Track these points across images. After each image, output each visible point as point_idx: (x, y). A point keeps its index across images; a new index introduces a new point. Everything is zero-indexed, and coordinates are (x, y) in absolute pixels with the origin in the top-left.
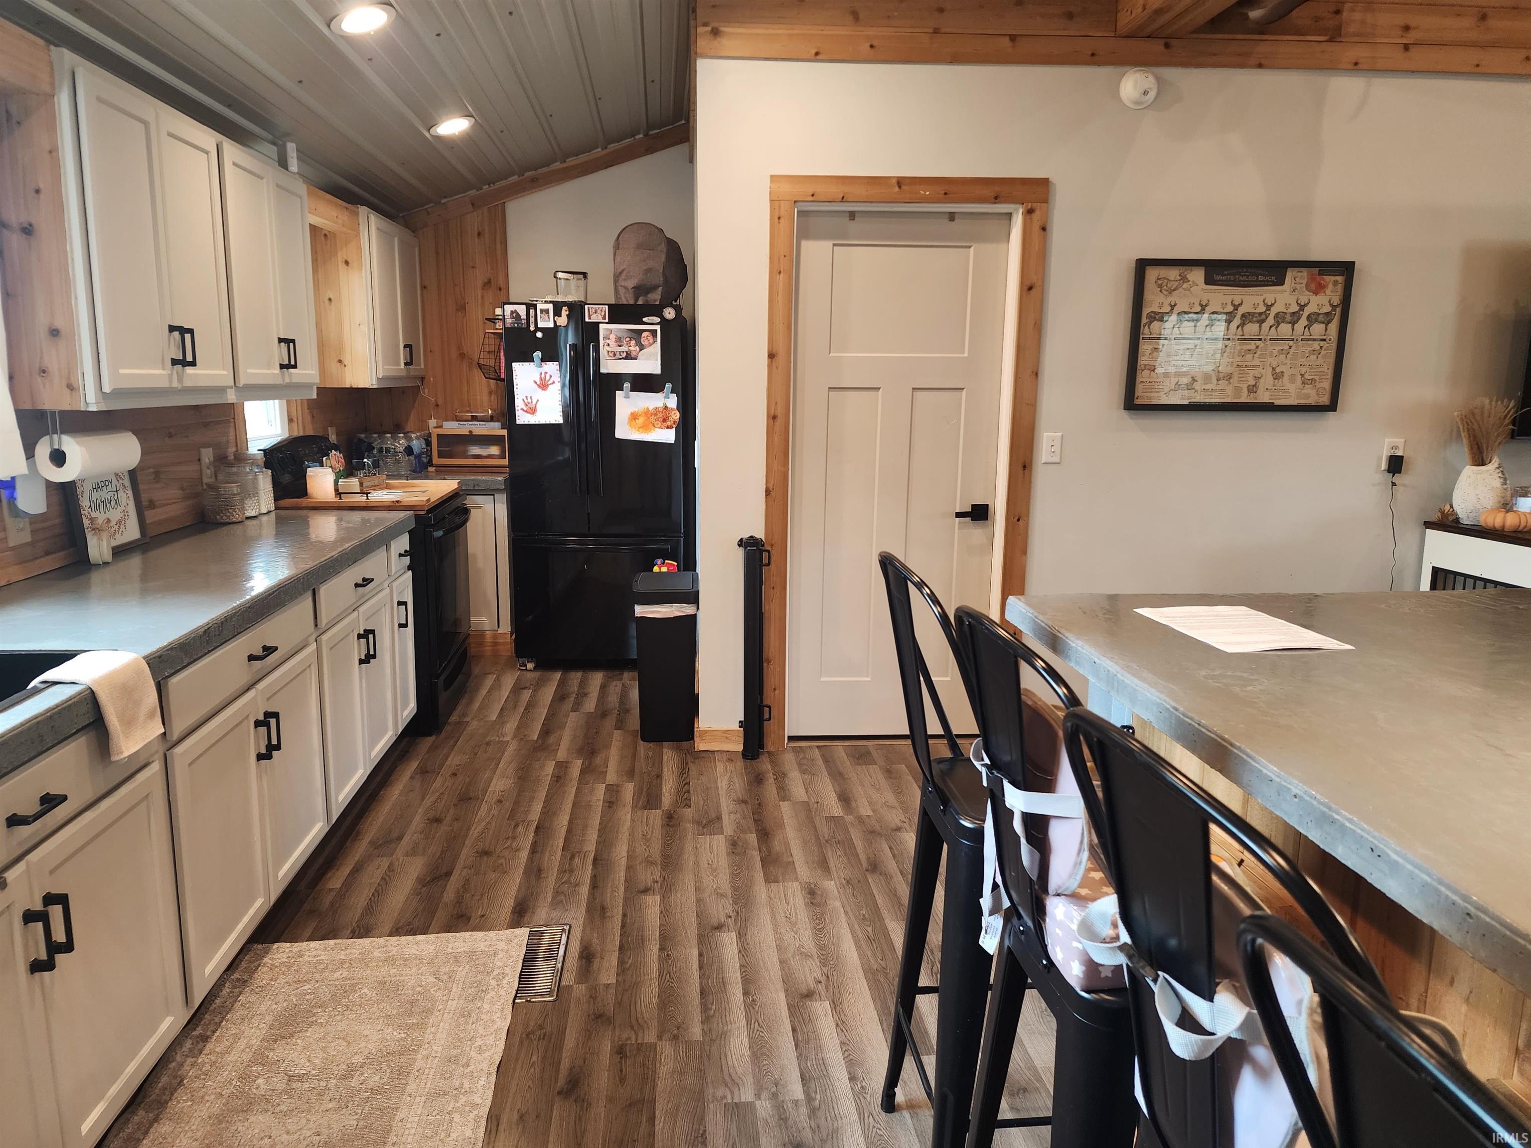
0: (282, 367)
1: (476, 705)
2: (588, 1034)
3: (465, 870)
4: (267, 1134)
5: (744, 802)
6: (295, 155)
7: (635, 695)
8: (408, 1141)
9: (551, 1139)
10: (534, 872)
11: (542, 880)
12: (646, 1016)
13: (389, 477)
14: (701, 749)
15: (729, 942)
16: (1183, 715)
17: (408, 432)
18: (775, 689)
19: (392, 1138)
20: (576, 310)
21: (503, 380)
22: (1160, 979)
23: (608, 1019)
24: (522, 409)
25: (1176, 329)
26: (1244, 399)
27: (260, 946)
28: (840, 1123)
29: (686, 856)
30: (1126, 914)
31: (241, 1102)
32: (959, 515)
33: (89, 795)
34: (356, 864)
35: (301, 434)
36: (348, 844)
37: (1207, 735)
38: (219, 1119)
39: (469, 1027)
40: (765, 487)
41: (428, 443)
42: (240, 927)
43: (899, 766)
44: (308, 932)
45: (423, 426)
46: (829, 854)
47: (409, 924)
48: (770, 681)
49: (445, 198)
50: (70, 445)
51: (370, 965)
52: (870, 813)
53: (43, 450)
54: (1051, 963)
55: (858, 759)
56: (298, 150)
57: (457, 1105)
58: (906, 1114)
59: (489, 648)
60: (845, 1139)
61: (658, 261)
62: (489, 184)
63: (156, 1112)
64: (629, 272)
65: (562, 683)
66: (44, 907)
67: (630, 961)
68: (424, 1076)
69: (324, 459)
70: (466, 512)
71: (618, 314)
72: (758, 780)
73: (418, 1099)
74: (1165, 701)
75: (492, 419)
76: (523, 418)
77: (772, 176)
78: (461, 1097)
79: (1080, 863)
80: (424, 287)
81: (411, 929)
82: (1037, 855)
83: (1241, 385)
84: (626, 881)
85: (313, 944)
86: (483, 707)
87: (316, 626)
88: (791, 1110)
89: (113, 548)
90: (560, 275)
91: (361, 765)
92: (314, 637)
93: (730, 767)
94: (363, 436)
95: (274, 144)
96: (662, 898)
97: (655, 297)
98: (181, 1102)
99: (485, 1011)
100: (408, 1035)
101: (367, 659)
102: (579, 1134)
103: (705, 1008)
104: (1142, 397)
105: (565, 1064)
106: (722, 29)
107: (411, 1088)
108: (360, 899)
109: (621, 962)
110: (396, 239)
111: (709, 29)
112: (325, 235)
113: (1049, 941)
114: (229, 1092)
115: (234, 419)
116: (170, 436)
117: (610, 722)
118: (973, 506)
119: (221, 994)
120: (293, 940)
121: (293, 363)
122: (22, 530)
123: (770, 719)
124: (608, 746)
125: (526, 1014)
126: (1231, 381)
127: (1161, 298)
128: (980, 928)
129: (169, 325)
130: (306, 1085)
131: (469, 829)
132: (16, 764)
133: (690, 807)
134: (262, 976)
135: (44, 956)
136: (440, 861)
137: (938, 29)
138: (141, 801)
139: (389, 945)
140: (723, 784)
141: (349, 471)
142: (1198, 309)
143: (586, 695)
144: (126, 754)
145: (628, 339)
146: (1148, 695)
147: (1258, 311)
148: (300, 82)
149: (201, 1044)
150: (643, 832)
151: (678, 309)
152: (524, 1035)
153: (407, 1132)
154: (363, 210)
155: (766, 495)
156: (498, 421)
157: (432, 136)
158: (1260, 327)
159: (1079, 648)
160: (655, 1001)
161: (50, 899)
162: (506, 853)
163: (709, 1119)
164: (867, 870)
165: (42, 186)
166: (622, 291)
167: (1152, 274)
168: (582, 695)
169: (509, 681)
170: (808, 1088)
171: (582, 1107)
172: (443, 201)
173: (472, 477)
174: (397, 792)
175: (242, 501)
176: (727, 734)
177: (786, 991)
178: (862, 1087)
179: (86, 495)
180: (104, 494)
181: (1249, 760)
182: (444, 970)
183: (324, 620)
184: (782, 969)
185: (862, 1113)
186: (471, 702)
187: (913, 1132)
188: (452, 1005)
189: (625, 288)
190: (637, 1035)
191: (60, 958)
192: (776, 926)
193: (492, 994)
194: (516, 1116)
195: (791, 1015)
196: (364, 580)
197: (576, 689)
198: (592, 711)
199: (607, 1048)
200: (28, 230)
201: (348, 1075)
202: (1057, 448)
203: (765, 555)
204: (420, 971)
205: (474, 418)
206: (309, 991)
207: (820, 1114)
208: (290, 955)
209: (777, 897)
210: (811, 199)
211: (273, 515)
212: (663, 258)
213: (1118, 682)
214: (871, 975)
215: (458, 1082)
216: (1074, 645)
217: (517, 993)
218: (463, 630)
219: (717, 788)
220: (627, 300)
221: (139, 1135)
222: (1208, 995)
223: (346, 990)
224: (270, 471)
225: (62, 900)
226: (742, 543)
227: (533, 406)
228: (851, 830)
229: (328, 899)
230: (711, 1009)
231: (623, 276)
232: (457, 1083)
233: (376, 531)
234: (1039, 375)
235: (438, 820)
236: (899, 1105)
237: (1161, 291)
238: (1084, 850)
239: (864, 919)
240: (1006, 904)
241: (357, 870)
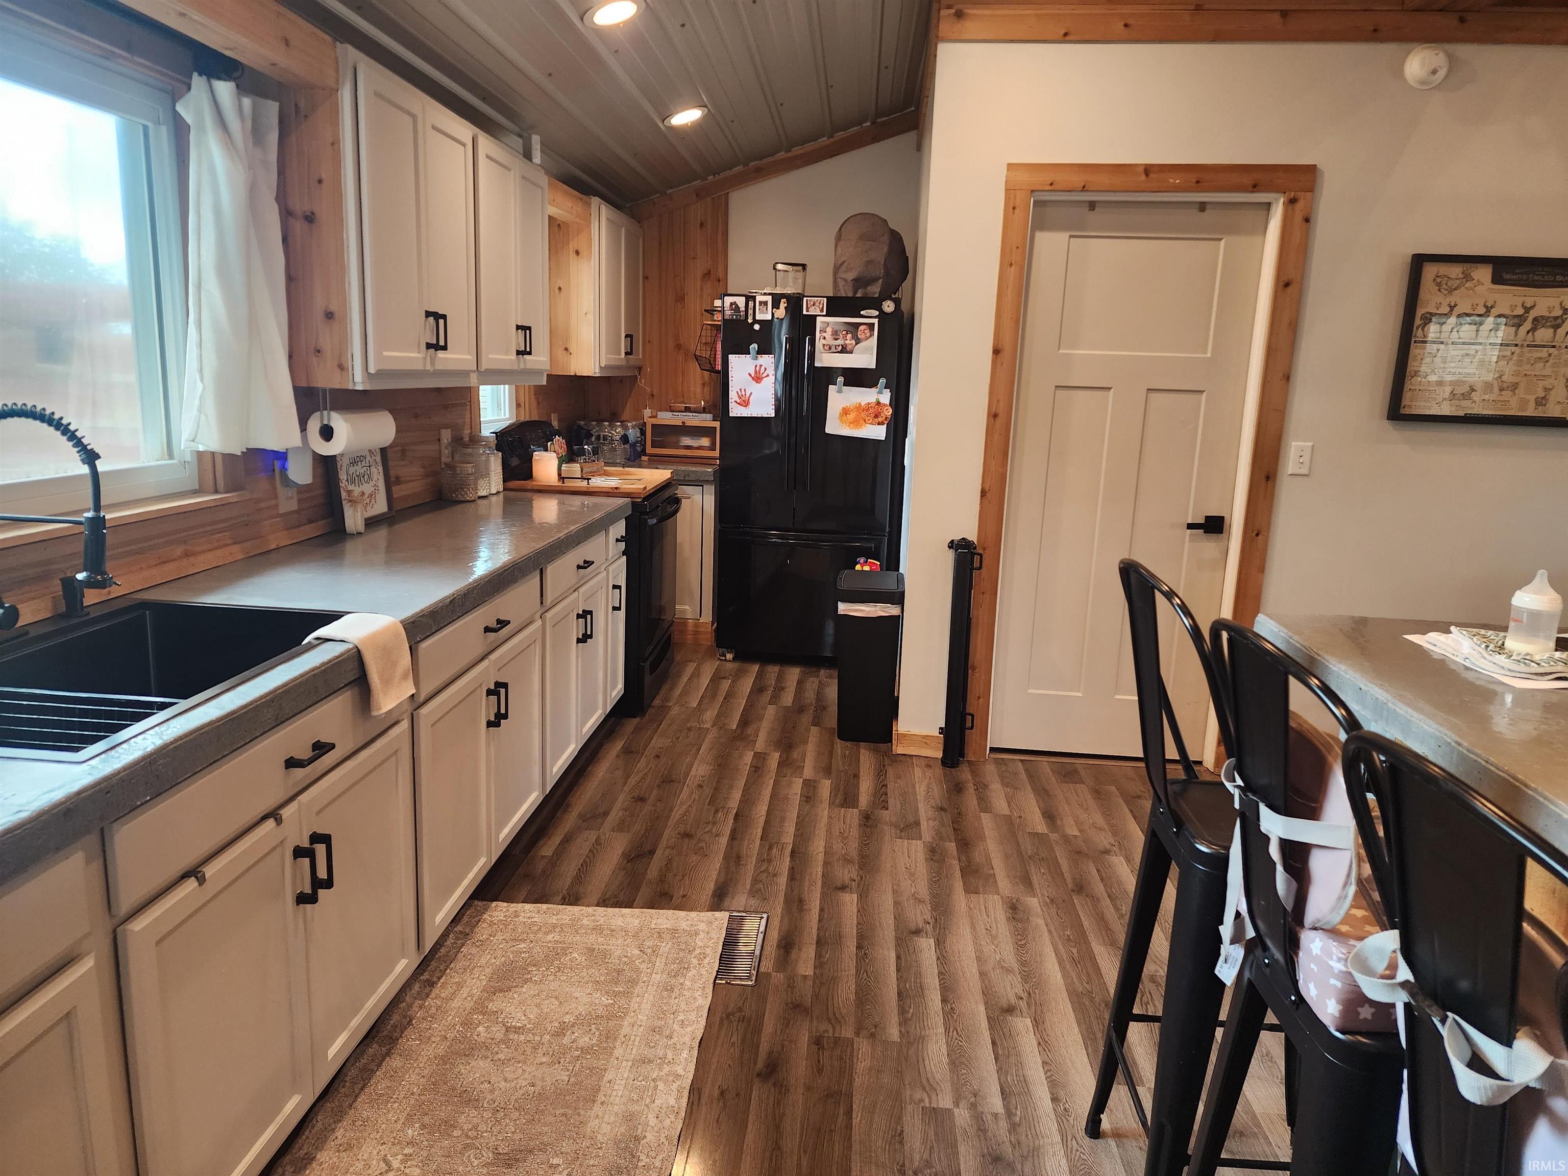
0: (519, 353)
1: (678, 691)
2: (786, 1022)
3: (668, 850)
4: (486, 1079)
5: (942, 809)
6: (539, 147)
7: (832, 692)
8: (616, 1102)
9: (751, 1117)
10: (734, 858)
11: (741, 867)
12: (844, 1011)
13: (607, 464)
14: (898, 753)
15: (926, 946)
16: (1468, 751)
17: (624, 421)
18: (979, 698)
19: (601, 1098)
20: (795, 302)
21: (718, 372)
22: (1449, 1021)
23: (806, 1010)
24: (736, 402)
25: (1455, 333)
26: (1530, 412)
27: (480, 903)
28: (1041, 1142)
29: (883, 858)
30: (1407, 950)
31: (463, 1047)
32: (1191, 526)
33: (350, 747)
34: (566, 835)
35: (527, 419)
36: (558, 815)
37: (1496, 774)
38: (444, 1060)
39: (672, 1001)
40: (980, 488)
41: (643, 433)
42: (466, 882)
43: (1108, 787)
44: (523, 894)
45: (638, 415)
46: (1033, 870)
47: (616, 896)
48: (974, 687)
49: (671, 188)
50: (339, 423)
51: (579, 932)
52: (1076, 833)
53: (314, 425)
54: (1301, 999)
55: (1065, 776)
56: (542, 143)
57: (661, 1074)
58: (1112, 1143)
59: (691, 636)
60: (1046, 1158)
61: (880, 253)
62: (714, 175)
63: (388, 1047)
64: (850, 264)
65: (760, 676)
66: (311, 844)
67: (828, 956)
68: (630, 1043)
69: (549, 443)
70: (677, 501)
71: (836, 306)
72: (957, 789)
73: (624, 1063)
74: (1446, 735)
75: (704, 410)
76: (736, 411)
77: (1009, 165)
78: (665, 1066)
79: (1346, 897)
80: (646, 278)
81: (618, 902)
82: (1294, 885)
83: (1528, 397)
84: (823, 876)
85: (528, 906)
86: (685, 693)
87: (542, 603)
88: (990, 1122)
89: (366, 520)
90: (779, 267)
91: (573, 740)
92: (538, 615)
93: (929, 773)
94: (582, 423)
95: (520, 136)
96: (859, 897)
97: (875, 290)
98: (409, 1041)
99: (687, 987)
100: (615, 1002)
101: (584, 639)
102: (777, 1116)
103: (902, 1011)
104: (1410, 407)
105: (764, 1048)
106: (966, 11)
107: (618, 1052)
108: (569, 869)
109: (818, 955)
110: (623, 230)
111: (953, 11)
112: (559, 225)
113: (1301, 977)
114: (453, 1035)
115: (470, 402)
116: (416, 416)
117: (806, 718)
118: (1206, 517)
119: (445, 944)
120: (510, 900)
121: (528, 350)
122: (291, 498)
123: (972, 728)
124: (805, 742)
125: (726, 995)
126: (1517, 391)
127: (1439, 298)
128: (1218, 955)
129: (426, 311)
130: (522, 1038)
131: (671, 811)
132: (296, 711)
133: (887, 809)
134: (482, 932)
135: (308, 890)
136: (644, 838)
137: (1200, 5)
138: (390, 756)
139: (597, 915)
140: (921, 790)
141: (570, 457)
142: (1482, 310)
143: (783, 689)
144: (385, 710)
145: (844, 333)
146: (1426, 727)
147: (1553, 315)
148: (550, 75)
149: (428, 989)
150: (840, 829)
151: (897, 302)
152: (724, 1016)
153: (614, 1093)
154: (595, 201)
155: (982, 496)
156: (710, 413)
157: (665, 126)
158: (1555, 332)
159: (1342, 673)
160: (852, 997)
161: (316, 838)
162: (707, 837)
163: (907, 1118)
164: (1073, 891)
165: (324, 176)
166: (841, 283)
167: (1430, 271)
168: (780, 689)
169: (708, 670)
170: (1008, 1103)
171: (780, 1092)
172: (668, 192)
173: (684, 468)
174: (604, 769)
175: (476, 480)
176: (925, 740)
177: (986, 1003)
178: (1065, 1109)
179: (344, 468)
180: (359, 469)
181: (1546, 803)
182: (647, 944)
183: (549, 599)
184: (983, 981)
185: (1064, 1134)
186: (671, 689)
187: (1119, 1161)
188: (656, 978)
189: (845, 280)
190: (834, 1028)
191: (322, 893)
192: (976, 939)
193: (693, 972)
194: (716, 1093)
195: (991, 1028)
196: (585, 562)
197: (773, 682)
198: (790, 705)
199: (804, 1039)
200: (310, 218)
201: (560, 1033)
202: (1306, 459)
203: (976, 558)
204: (626, 943)
205: (687, 410)
206: (525, 950)
207: (1022, 1130)
208: (507, 914)
209: (978, 908)
210: (1048, 188)
211: (501, 495)
212: (886, 249)
213: (1388, 710)
214: (1077, 999)
215: (662, 1051)
216: (1335, 669)
217: (717, 975)
218: (667, 617)
219: (915, 792)
220: (846, 293)
221: (373, 1066)
222: (1507, 1041)
223: (555, 955)
224: (500, 454)
225: (326, 839)
226: (952, 544)
227: (747, 399)
228: (1056, 848)
229: (540, 866)
230: (909, 1012)
231: (843, 268)
232: (661, 1053)
233: (597, 516)
234: (1291, 379)
235: (641, 799)
236: (1104, 1132)
237: (1439, 290)
238: (1351, 884)
239: (1069, 940)
240: (1250, 933)
241: (567, 840)
